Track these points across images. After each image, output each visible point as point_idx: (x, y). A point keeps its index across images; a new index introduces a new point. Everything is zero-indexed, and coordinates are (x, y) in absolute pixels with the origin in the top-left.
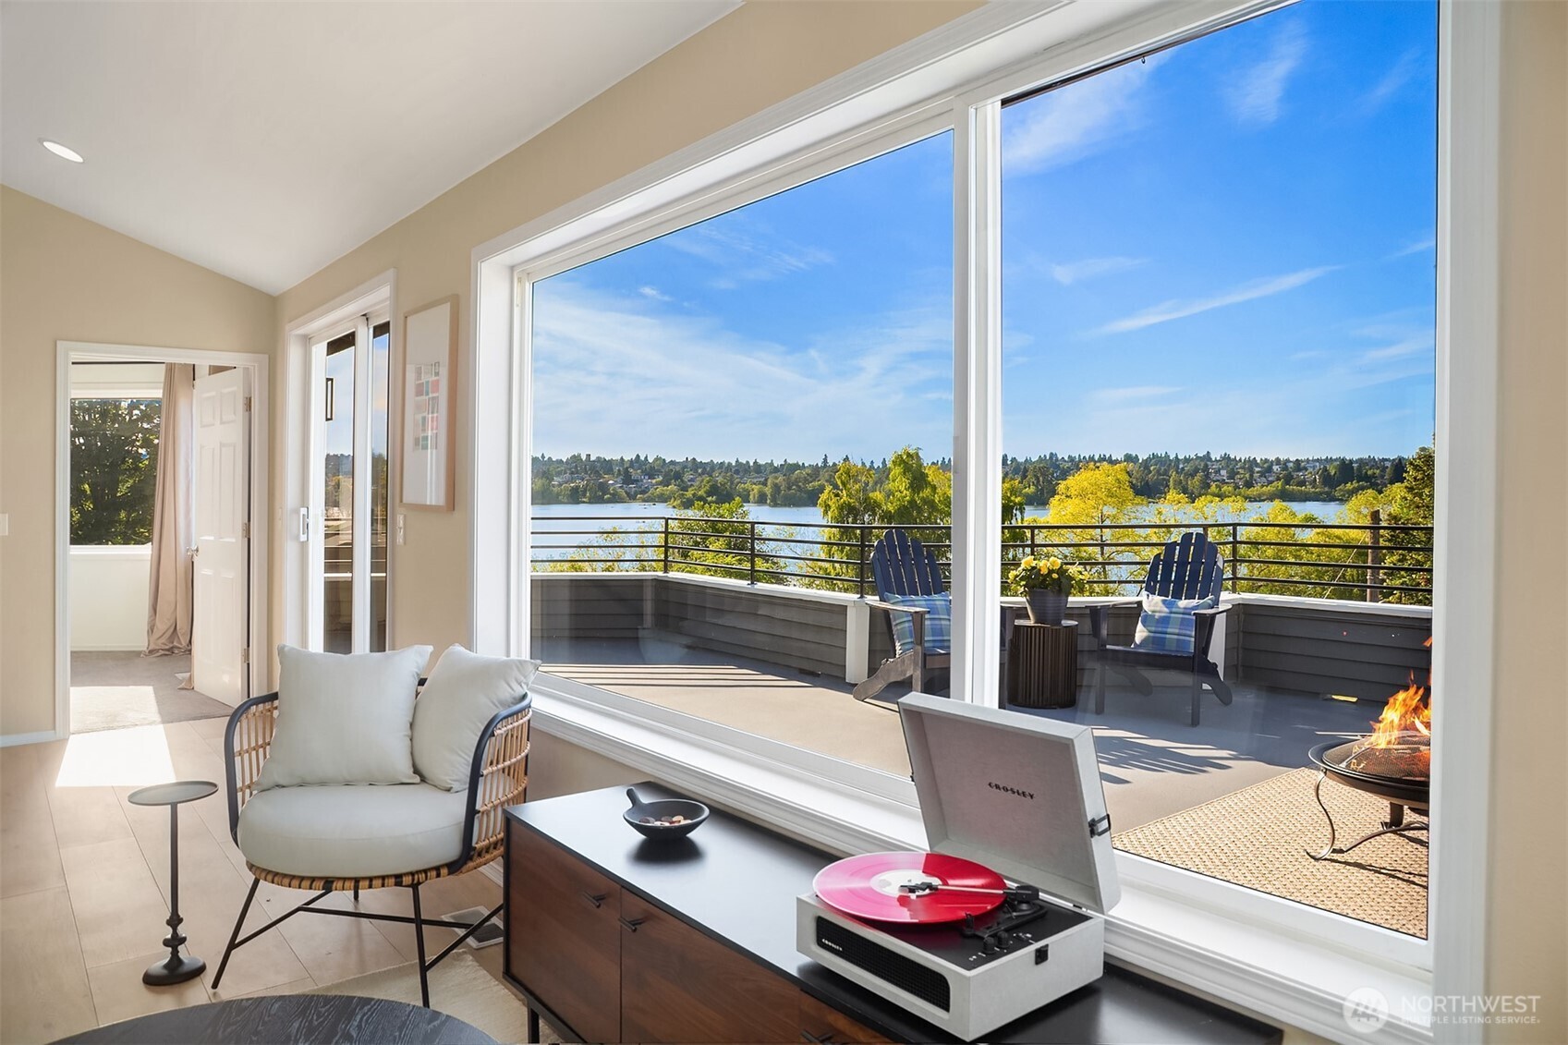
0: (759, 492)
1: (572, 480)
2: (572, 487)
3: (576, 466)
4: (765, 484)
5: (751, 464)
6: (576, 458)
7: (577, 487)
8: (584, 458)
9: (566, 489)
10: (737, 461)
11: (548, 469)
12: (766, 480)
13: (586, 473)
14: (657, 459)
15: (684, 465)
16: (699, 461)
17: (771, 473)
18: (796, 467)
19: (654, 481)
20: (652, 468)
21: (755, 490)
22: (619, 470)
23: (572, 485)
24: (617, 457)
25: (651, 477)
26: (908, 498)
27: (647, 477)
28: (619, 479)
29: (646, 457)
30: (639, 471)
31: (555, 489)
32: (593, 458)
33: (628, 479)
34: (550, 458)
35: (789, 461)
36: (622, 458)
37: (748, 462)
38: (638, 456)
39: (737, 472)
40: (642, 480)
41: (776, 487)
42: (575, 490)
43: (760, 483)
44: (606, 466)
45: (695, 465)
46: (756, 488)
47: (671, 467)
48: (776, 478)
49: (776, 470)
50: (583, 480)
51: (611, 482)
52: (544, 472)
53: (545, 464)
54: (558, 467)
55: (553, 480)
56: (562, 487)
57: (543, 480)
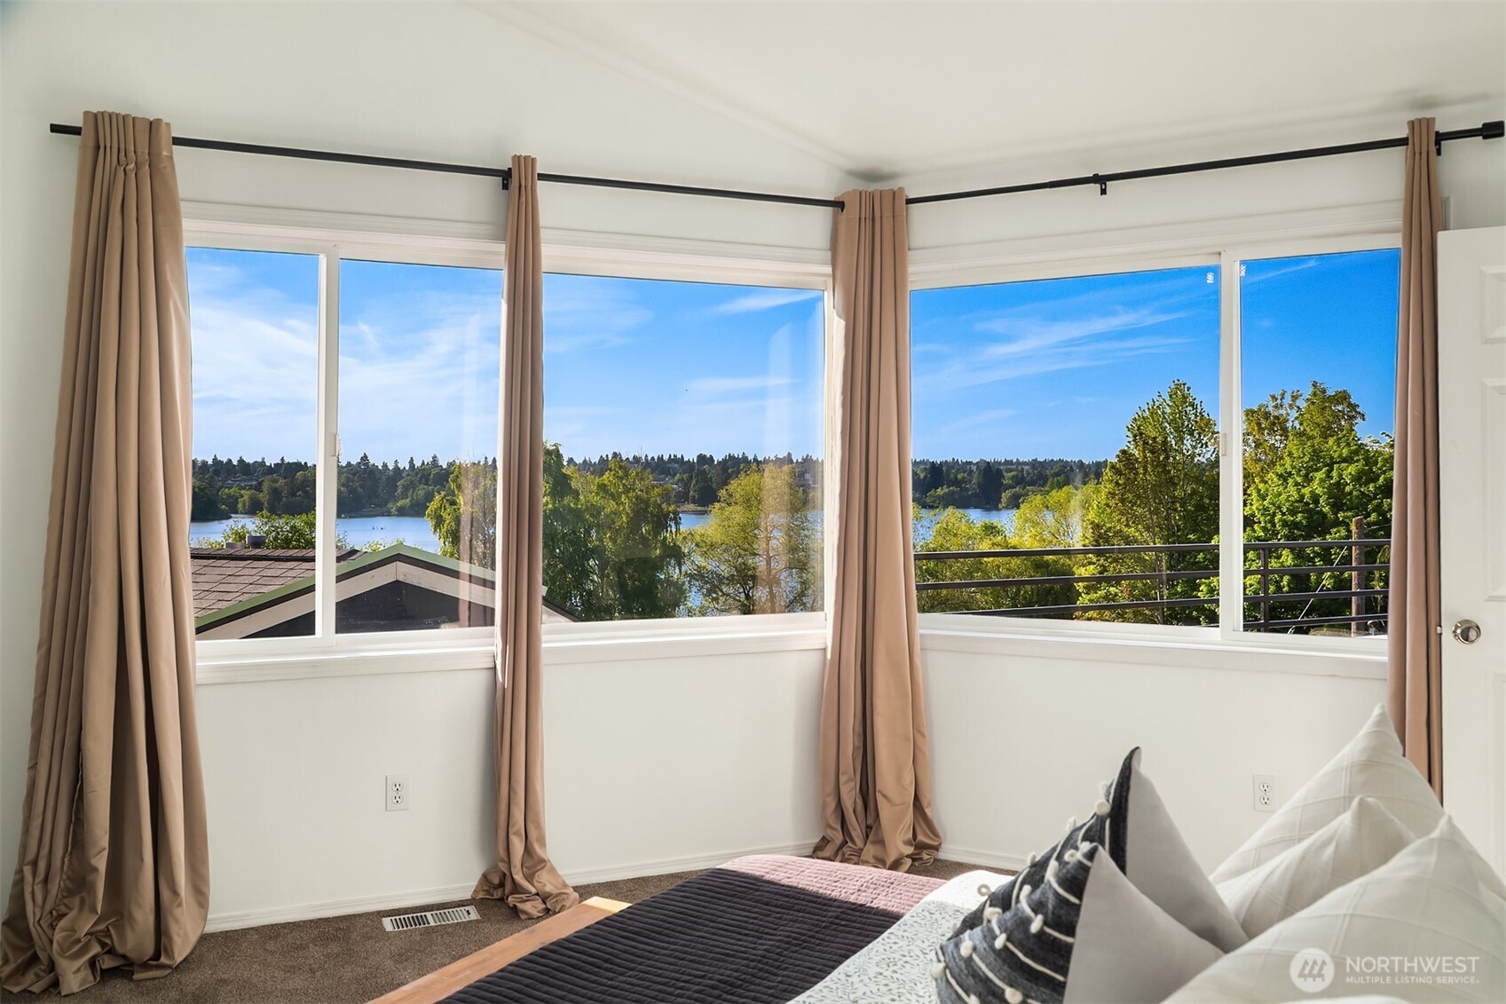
0: (252, 499)
4: (258, 488)
5: (235, 463)
10: (215, 459)
12: (260, 484)
17: (264, 474)
21: (246, 498)
26: (550, 506)
35: (289, 459)
37: (230, 460)
39: (217, 473)
41: (276, 493)
43: (251, 487)
46: (246, 494)
49: (270, 470)
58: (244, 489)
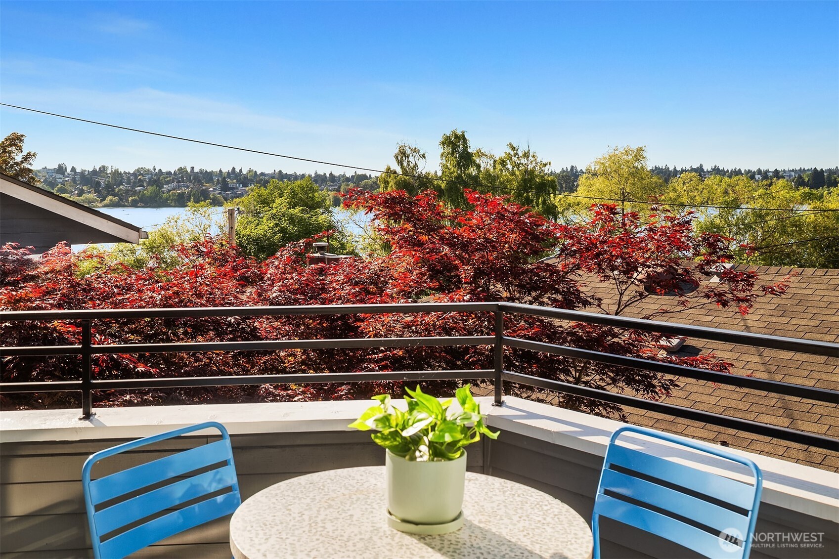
1: (179, 188)
2: (179, 193)
3: (182, 177)
4: (338, 190)
5: (328, 175)
6: (181, 170)
7: (183, 193)
8: (189, 170)
9: (174, 195)
11: (159, 178)
12: (340, 187)
13: (191, 182)
14: (250, 171)
15: (272, 176)
16: (284, 173)
17: (344, 182)
18: (364, 177)
19: (247, 189)
20: (245, 177)
21: (331, 196)
22: (218, 180)
23: (179, 191)
24: (216, 169)
25: (245, 185)
27: (241, 186)
28: (218, 187)
29: (241, 170)
30: (235, 181)
31: (165, 195)
32: (196, 170)
33: (225, 187)
34: (160, 170)
36: (220, 171)
38: (234, 168)
39: (316, 181)
40: (237, 188)
42: (181, 195)
43: (334, 190)
44: (208, 176)
45: (281, 176)
46: (332, 194)
47: (261, 177)
48: (348, 185)
49: (348, 180)
50: (188, 187)
51: (211, 189)
52: (155, 181)
53: (156, 174)
54: (167, 177)
55: (163, 188)
56: (171, 193)
57: (154, 187)
58: (330, 191)
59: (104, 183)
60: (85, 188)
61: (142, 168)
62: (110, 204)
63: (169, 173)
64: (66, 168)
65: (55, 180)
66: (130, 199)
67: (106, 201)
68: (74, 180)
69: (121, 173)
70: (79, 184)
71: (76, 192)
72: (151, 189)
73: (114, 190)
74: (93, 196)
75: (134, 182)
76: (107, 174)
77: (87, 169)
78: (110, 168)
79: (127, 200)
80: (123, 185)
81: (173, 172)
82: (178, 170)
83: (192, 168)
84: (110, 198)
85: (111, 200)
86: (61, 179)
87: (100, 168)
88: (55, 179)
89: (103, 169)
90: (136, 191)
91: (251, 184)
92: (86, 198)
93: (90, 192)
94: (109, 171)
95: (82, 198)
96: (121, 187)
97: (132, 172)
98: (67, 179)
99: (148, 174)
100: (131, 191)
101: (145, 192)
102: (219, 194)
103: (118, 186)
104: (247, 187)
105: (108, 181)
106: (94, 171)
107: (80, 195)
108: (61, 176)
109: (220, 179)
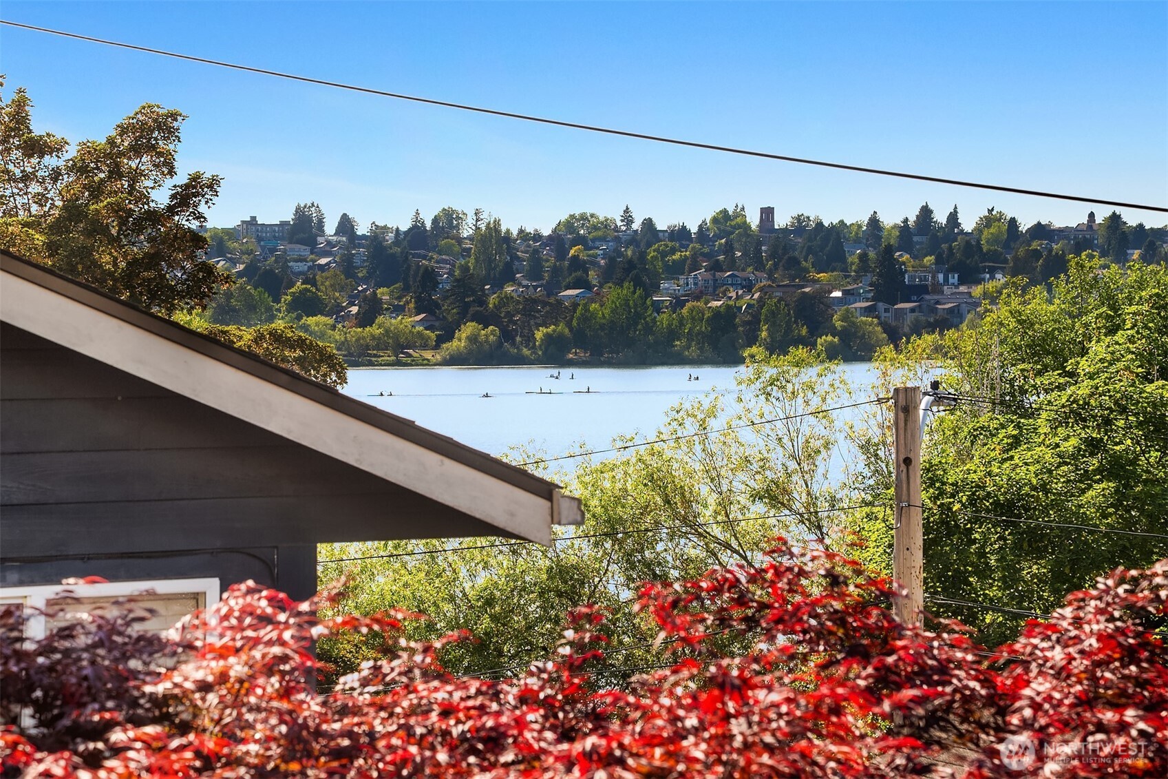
1: (715, 289)
2: (717, 313)
3: (729, 249)
6: (727, 222)
7: (731, 311)
8: (754, 220)
9: (696, 316)
11: (643, 255)
13: (759, 266)
19: (977, 291)
20: (971, 243)
22: (863, 257)
25: (970, 276)
27: (954, 279)
28: (862, 287)
29: (953, 217)
30: (929, 260)
31: (664, 319)
34: (648, 224)
36: (874, 222)
38: (926, 212)
40: (937, 289)
42: (724, 320)
44: (824, 243)
45: (1119, 237)
47: (1035, 245)
50: (749, 287)
51: (837, 294)
52: (630, 265)
53: (634, 239)
54: (673, 251)
55: (656, 288)
56: (685, 311)
57: (626, 289)
59: (451, 273)
60: (383, 293)
61: (583, 217)
62: (470, 352)
63: (680, 234)
64: (321, 223)
65: (285, 267)
66: (539, 335)
67: (455, 343)
68: (348, 266)
69: (507, 238)
70: (365, 280)
71: (355, 309)
72: (614, 294)
73: (482, 302)
74: (409, 322)
75: (555, 271)
76: (460, 240)
77: (392, 224)
78: (470, 220)
79: (529, 339)
80: (512, 280)
81: (694, 229)
82: (715, 220)
83: (767, 213)
84: (468, 329)
85: (473, 339)
86: (301, 259)
87: (435, 221)
88: (283, 260)
89: (449, 220)
90: (560, 303)
91: (992, 272)
92: (387, 331)
93: (399, 310)
94: (466, 232)
95: (375, 330)
96: (509, 289)
97: (546, 232)
98: (323, 261)
99: (603, 239)
100: (545, 304)
101: (593, 306)
102: (868, 311)
103: (498, 285)
104: (979, 282)
105: (465, 269)
106: (417, 229)
107: (365, 319)
108: (304, 250)
109: (872, 254)
